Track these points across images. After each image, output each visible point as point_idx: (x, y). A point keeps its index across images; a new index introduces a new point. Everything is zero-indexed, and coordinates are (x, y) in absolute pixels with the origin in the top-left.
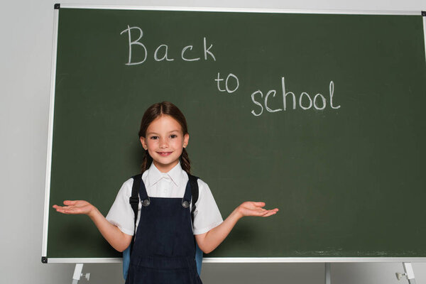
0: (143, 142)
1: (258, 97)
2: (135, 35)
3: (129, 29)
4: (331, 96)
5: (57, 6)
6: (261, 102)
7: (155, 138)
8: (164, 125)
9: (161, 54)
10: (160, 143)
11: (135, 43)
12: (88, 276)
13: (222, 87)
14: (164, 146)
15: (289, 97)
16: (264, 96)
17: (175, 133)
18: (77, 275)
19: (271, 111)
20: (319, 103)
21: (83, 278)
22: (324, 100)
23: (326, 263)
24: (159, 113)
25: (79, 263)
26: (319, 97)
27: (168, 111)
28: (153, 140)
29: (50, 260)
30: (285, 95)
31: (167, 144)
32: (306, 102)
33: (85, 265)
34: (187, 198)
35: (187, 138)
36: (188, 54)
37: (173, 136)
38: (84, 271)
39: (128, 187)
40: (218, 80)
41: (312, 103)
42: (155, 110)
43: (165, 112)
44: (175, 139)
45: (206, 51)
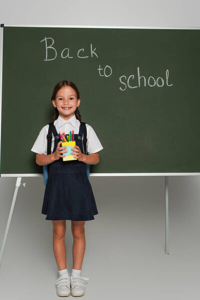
0: (54, 103)
1: (123, 79)
2: (49, 42)
3: (46, 39)
4: (167, 79)
5: (2, 25)
6: (125, 82)
7: (61, 99)
8: (67, 92)
9: (65, 54)
10: (64, 102)
11: (50, 47)
12: (24, 184)
13: (102, 73)
14: (66, 103)
15: (142, 80)
16: (127, 79)
17: (73, 97)
18: (18, 184)
19: (131, 88)
20: (160, 83)
21: (21, 185)
22: (163, 81)
23: (165, 176)
24: (63, 85)
25: (19, 177)
26: (160, 80)
27: (69, 84)
28: (60, 101)
29: (2, 175)
30: (139, 78)
31: (68, 102)
32: (152, 82)
33: (22, 178)
34: (80, 134)
35: (79, 102)
36: (81, 54)
37: (71, 99)
38: (22, 182)
40: (100, 69)
41: (156, 83)
42: (61, 84)
43: (67, 84)
44: (73, 100)
45: (92, 52)
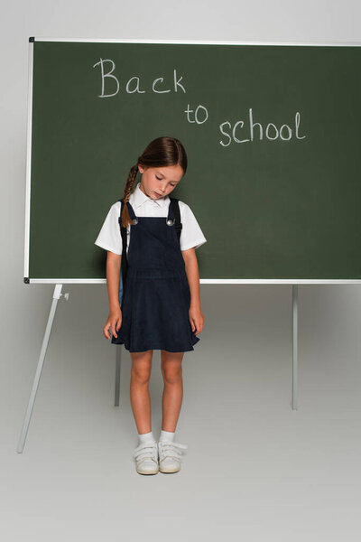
1: (226, 128)
2: (108, 67)
3: (102, 62)
4: (297, 127)
5: (31, 40)
6: (229, 132)
9: (132, 87)
11: (108, 75)
12: (67, 296)
13: (192, 118)
15: (257, 129)
16: (232, 127)
18: (57, 294)
19: (239, 142)
20: (285, 133)
21: (62, 298)
22: (290, 131)
25: (59, 283)
26: (285, 129)
29: (32, 281)
30: (252, 126)
32: (272, 133)
33: (64, 285)
36: (159, 86)
38: (63, 291)
39: (116, 209)
40: (188, 111)
41: (279, 134)
45: (176, 83)
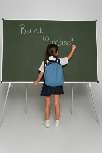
2: (23, 27)
3: (21, 25)
4: (72, 42)
5: (3, 19)
9: (29, 31)
11: (23, 28)
12: (12, 86)
13: (45, 40)
16: (55, 42)
18: (9, 86)
21: (11, 86)
22: (70, 43)
25: (10, 83)
26: (69, 42)
29: (3, 82)
30: (60, 42)
32: (65, 44)
33: (11, 83)
36: (36, 31)
38: (11, 85)
40: (44, 38)
41: (67, 44)
45: (40, 31)
